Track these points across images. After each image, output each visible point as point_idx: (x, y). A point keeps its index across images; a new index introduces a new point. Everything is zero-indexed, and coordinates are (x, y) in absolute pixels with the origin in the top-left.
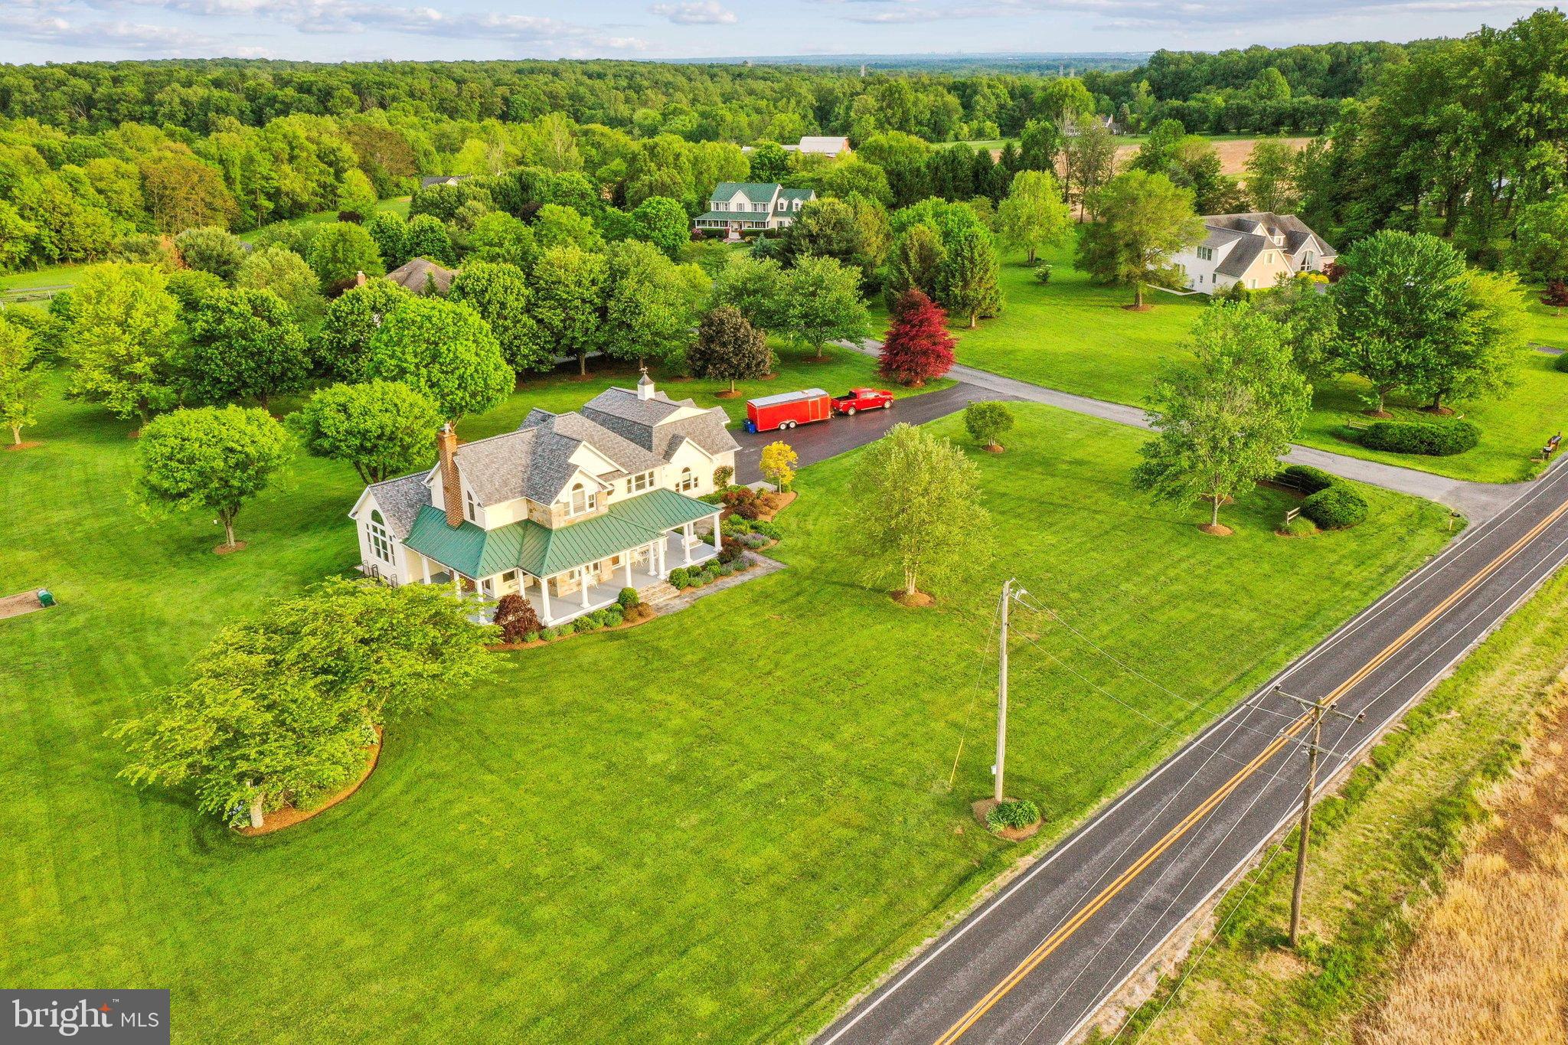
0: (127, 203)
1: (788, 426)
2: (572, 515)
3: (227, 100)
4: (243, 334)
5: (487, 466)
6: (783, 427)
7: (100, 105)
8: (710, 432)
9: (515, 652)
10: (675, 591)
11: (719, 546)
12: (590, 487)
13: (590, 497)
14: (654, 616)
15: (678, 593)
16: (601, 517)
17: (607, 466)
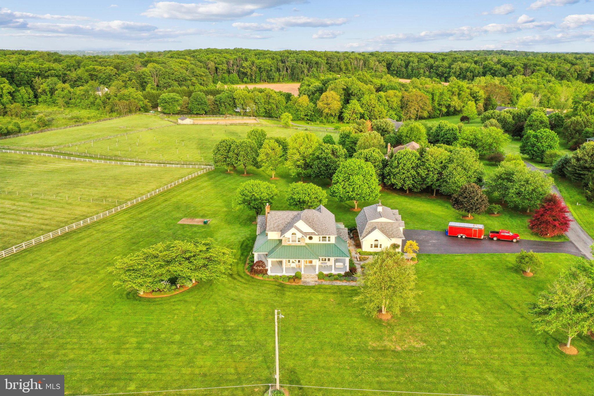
0: (395, 105)
1: (462, 237)
2: (291, 242)
3: (475, 68)
4: (325, 159)
5: (276, 219)
6: (459, 236)
7: (434, 68)
8: (392, 230)
9: (253, 278)
10: (317, 279)
11: (348, 270)
12: (299, 235)
13: (299, 239)
14: (299, 284)
15: (317, 280)
16: (301, 246)
17: (310, 230)
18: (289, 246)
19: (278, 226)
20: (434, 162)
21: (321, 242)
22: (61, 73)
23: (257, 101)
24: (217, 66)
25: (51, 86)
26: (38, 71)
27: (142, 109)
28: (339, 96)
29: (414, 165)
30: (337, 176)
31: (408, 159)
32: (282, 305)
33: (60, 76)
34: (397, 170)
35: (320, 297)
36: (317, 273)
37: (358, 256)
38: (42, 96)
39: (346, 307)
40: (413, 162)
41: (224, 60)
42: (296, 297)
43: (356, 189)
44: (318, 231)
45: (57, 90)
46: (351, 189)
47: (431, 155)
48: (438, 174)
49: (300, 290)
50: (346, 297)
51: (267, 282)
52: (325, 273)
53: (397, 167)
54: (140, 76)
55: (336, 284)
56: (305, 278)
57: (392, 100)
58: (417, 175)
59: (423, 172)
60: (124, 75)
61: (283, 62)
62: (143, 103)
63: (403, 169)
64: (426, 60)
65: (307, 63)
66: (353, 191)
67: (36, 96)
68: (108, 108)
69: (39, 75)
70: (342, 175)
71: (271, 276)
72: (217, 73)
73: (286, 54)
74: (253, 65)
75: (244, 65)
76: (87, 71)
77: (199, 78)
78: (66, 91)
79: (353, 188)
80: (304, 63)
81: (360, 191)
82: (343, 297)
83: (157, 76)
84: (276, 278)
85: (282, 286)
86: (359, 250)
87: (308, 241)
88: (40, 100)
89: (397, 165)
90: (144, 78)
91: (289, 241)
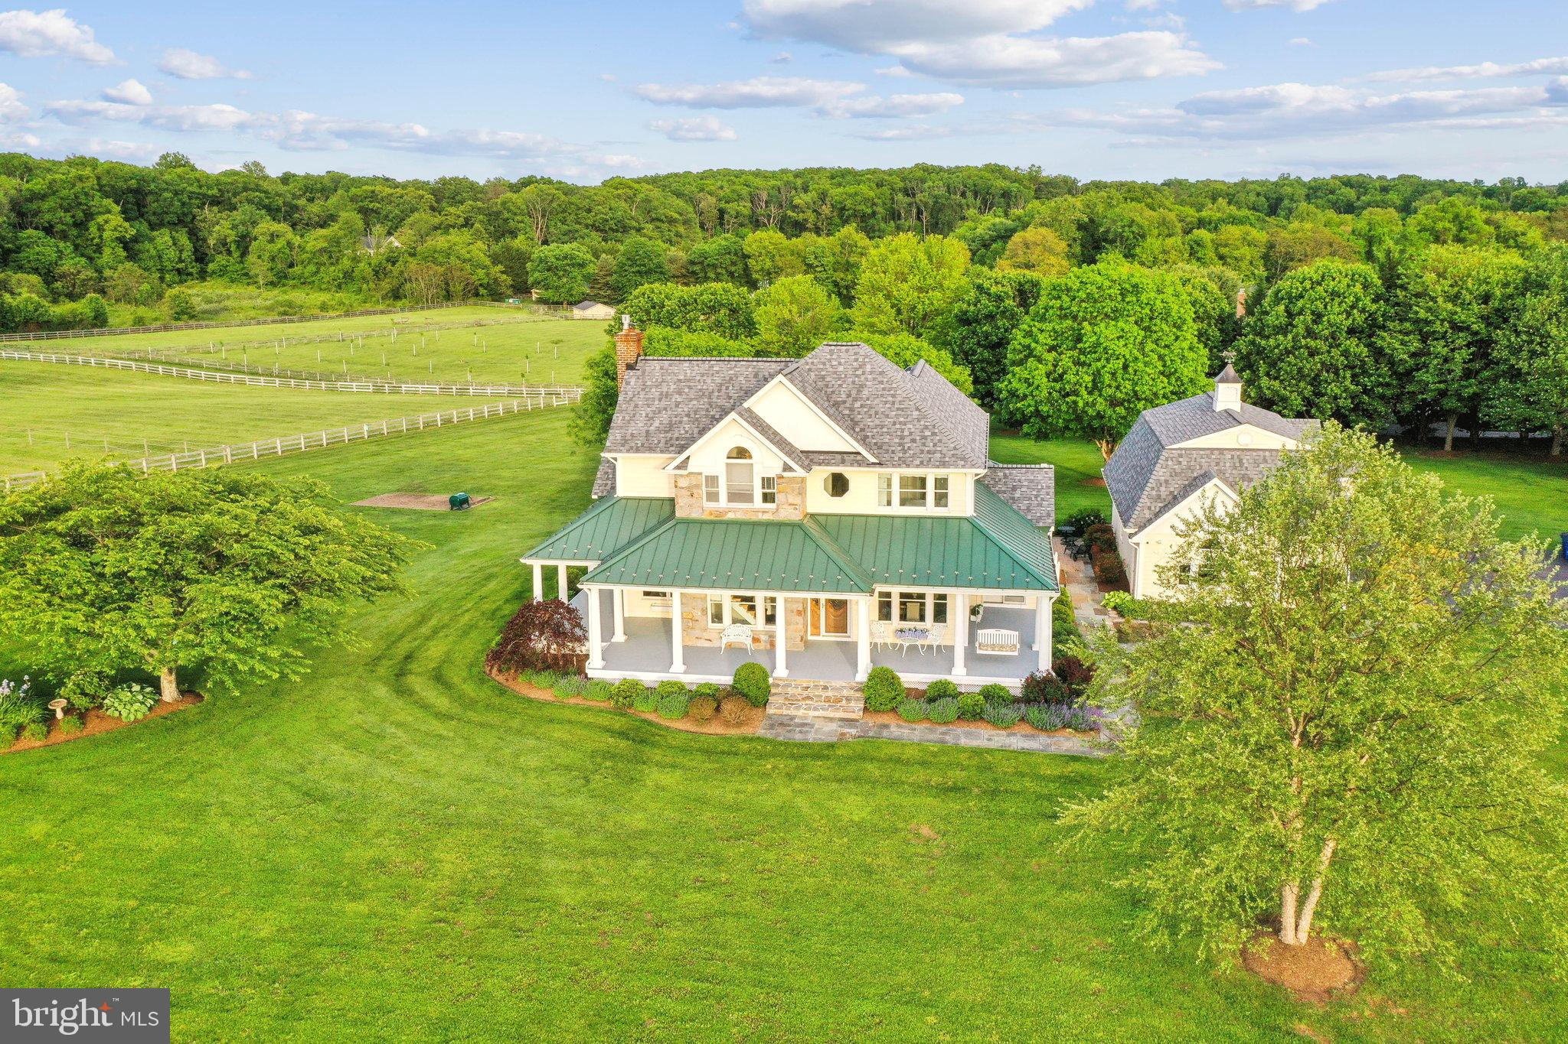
9: (502, 691)
10: (855, 711)
11: (1045, 665)
12: (767, 461)
13: (767, 482)
14: (747, 731)
15: (857, 714)
16: (780, 525)
17: (835, 439)
18: (716, 524)
19: (671, 427)
20: (1454, 299)
21: (897, 510)
22: (280, 202)
23: (811, 260)
24: (723, 205)
25: (241, 228)
26: (215, 192)
27: (482, 291)
28: (1064, 244)
29: (1359, 318)
30: (1029, 334)
31: (1334, 294)
32: (592, 841)
33: (278, 210)
34: (1286, 341)
35: (854, 806)
36: (862, 676)
37: (1111, 619)
38: (219, 258)
39: (1014, 878)
40: (1353, 307)
41: (745, 191)
42: (702, 801)
43: (1107, 379)
44: (877, 448)
45: (256, 239)
46: (1088, 379)
47: (1435, 270)
48: (1468, 346)
49: (734, 762)
50: (1025, 817)
51: (567, 714)
52: (913, 679)
53: (1283, 330)
54: (498, 214)
55: (964, 742)
56: (791, 701)
57: (1236, 253)
58: (1370, 361)
59: (1398, 344)
60: (452, 210)
61: (907, 192)
62: (488, 275)
63: (1310, 333)
64: (1332, 192)
65: (976, 194)
66: (1096, 387)
67: (201, 257)
68: (386, 285)
69: (215, 202)
70: (1048, 326)
71: (604, 686)
72: (721, 224)
73: (920, 174)
74: (823, 201)
75: (797, 201)
76: (353, 199)
77: (665, 226)
78: (280, 243)
79: (1097, 375)
80: (969, 194)
81: (1128, 385)
82: (1002, 814)
83: (543, 216)
84: (627, 696)
85: (642, 736)
86: (1116, 597)
87: (819, 501)
88: (211, 267)
89: (1283, 320)
90: (506, 220)
91: (713, 497)
